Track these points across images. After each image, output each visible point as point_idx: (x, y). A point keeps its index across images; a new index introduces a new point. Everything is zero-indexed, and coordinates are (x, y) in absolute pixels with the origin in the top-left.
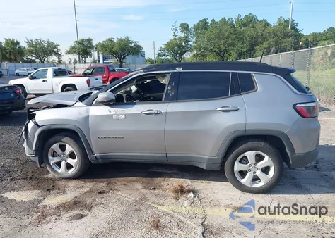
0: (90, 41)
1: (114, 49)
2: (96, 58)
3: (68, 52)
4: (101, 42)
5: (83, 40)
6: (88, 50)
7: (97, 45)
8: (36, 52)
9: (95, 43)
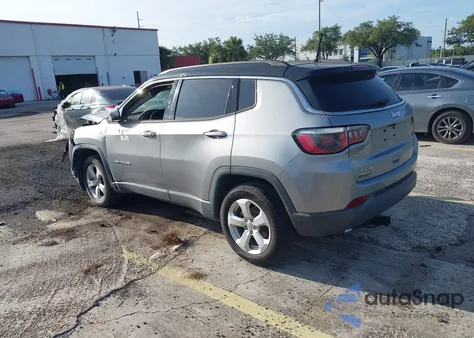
0: (336, 29)
1: (371, 38)
2: (349, 54)
3: (305, 49)
4: (352, 29)
5: (326, 30)
6: (332, 43)
7: (346, 35)
8: (265, 52)
9: (343, 32)
